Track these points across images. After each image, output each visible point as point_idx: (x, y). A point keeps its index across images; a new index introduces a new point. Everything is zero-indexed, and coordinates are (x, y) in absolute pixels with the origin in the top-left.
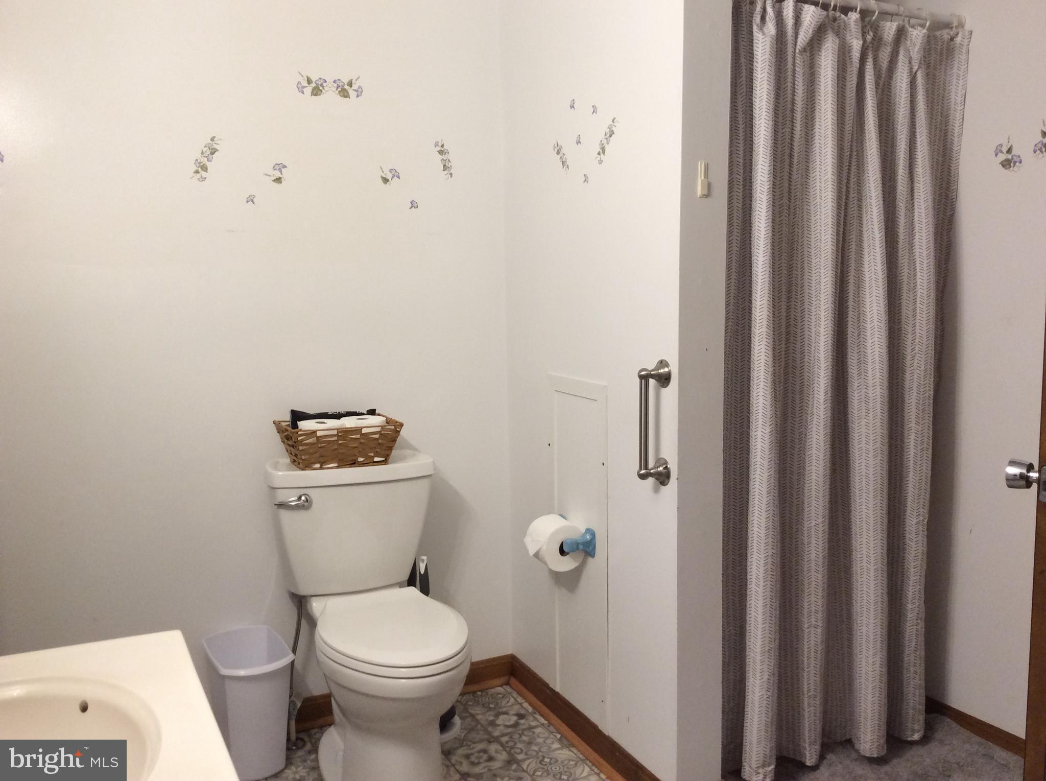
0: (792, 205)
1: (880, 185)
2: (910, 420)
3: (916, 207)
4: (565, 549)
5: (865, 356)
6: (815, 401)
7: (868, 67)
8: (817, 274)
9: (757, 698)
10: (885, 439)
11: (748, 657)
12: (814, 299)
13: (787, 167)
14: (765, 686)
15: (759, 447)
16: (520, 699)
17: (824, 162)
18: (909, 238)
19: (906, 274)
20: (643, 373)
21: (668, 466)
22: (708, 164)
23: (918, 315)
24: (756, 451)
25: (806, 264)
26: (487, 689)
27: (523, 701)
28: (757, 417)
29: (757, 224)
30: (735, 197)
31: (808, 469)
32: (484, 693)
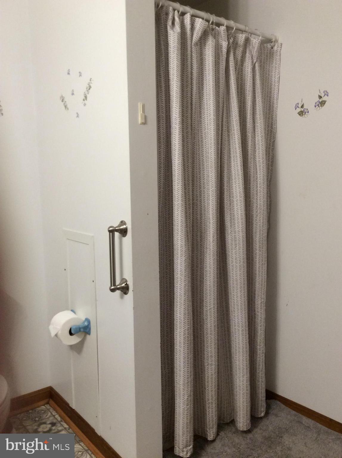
0: (193, 133)
1: (239, 123)
2: (256, 249)
3: (256, 136)
4: (73, 332)
5: (234, 216)
6: (208, 241)
7: (231, 58)
8: (207, 171)
9: (181, 410)
10: (245, 260)
11: (176, 387)
12: (206, 185)
13: (189, 111)
14: (186, 403)
15: (179, 269)
16: (54, 413)
17: (209, 109)
18: (253, 153)
19: (252, 172)
20: (111, 229)
21: (128, 283)
22: (144, 104)
23: (259, 193)
24: (177, 271)
25: (201, 166)
26: (35, 408)
27: (56, 413)
28: (178, 252)
29: (174, 142)
30: (161, 126)
31: (205, 278)
32: (34, 411)
